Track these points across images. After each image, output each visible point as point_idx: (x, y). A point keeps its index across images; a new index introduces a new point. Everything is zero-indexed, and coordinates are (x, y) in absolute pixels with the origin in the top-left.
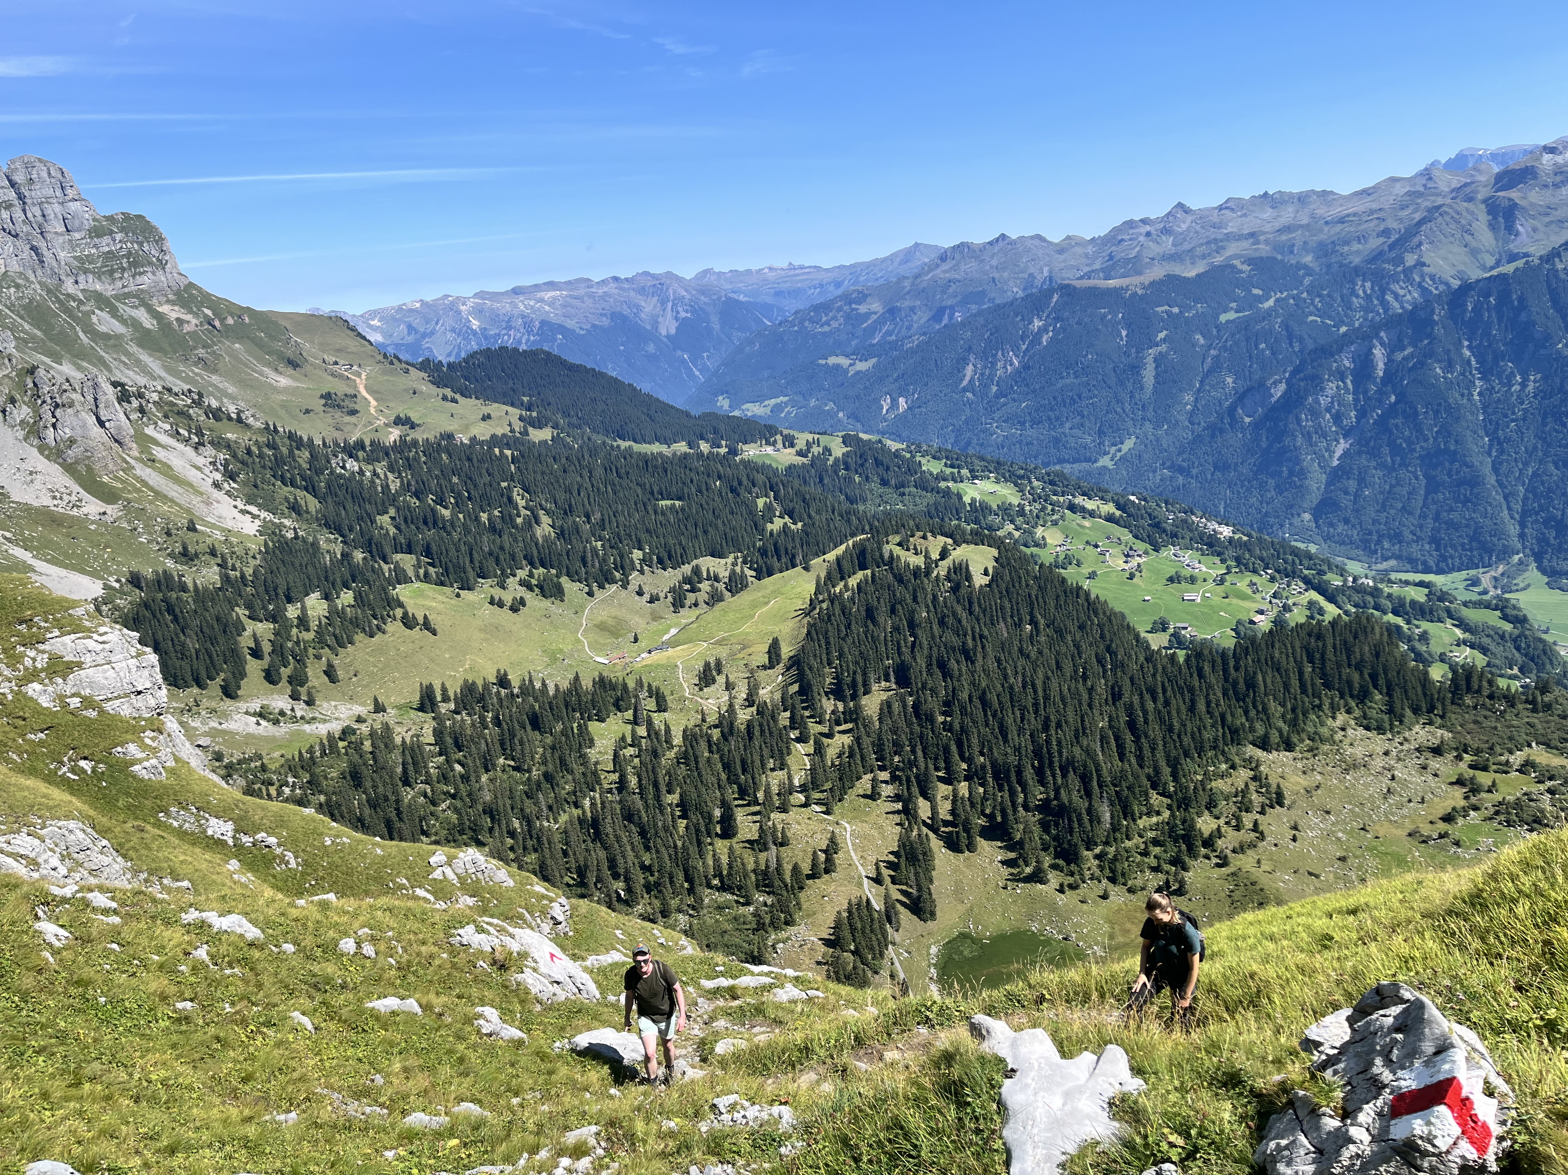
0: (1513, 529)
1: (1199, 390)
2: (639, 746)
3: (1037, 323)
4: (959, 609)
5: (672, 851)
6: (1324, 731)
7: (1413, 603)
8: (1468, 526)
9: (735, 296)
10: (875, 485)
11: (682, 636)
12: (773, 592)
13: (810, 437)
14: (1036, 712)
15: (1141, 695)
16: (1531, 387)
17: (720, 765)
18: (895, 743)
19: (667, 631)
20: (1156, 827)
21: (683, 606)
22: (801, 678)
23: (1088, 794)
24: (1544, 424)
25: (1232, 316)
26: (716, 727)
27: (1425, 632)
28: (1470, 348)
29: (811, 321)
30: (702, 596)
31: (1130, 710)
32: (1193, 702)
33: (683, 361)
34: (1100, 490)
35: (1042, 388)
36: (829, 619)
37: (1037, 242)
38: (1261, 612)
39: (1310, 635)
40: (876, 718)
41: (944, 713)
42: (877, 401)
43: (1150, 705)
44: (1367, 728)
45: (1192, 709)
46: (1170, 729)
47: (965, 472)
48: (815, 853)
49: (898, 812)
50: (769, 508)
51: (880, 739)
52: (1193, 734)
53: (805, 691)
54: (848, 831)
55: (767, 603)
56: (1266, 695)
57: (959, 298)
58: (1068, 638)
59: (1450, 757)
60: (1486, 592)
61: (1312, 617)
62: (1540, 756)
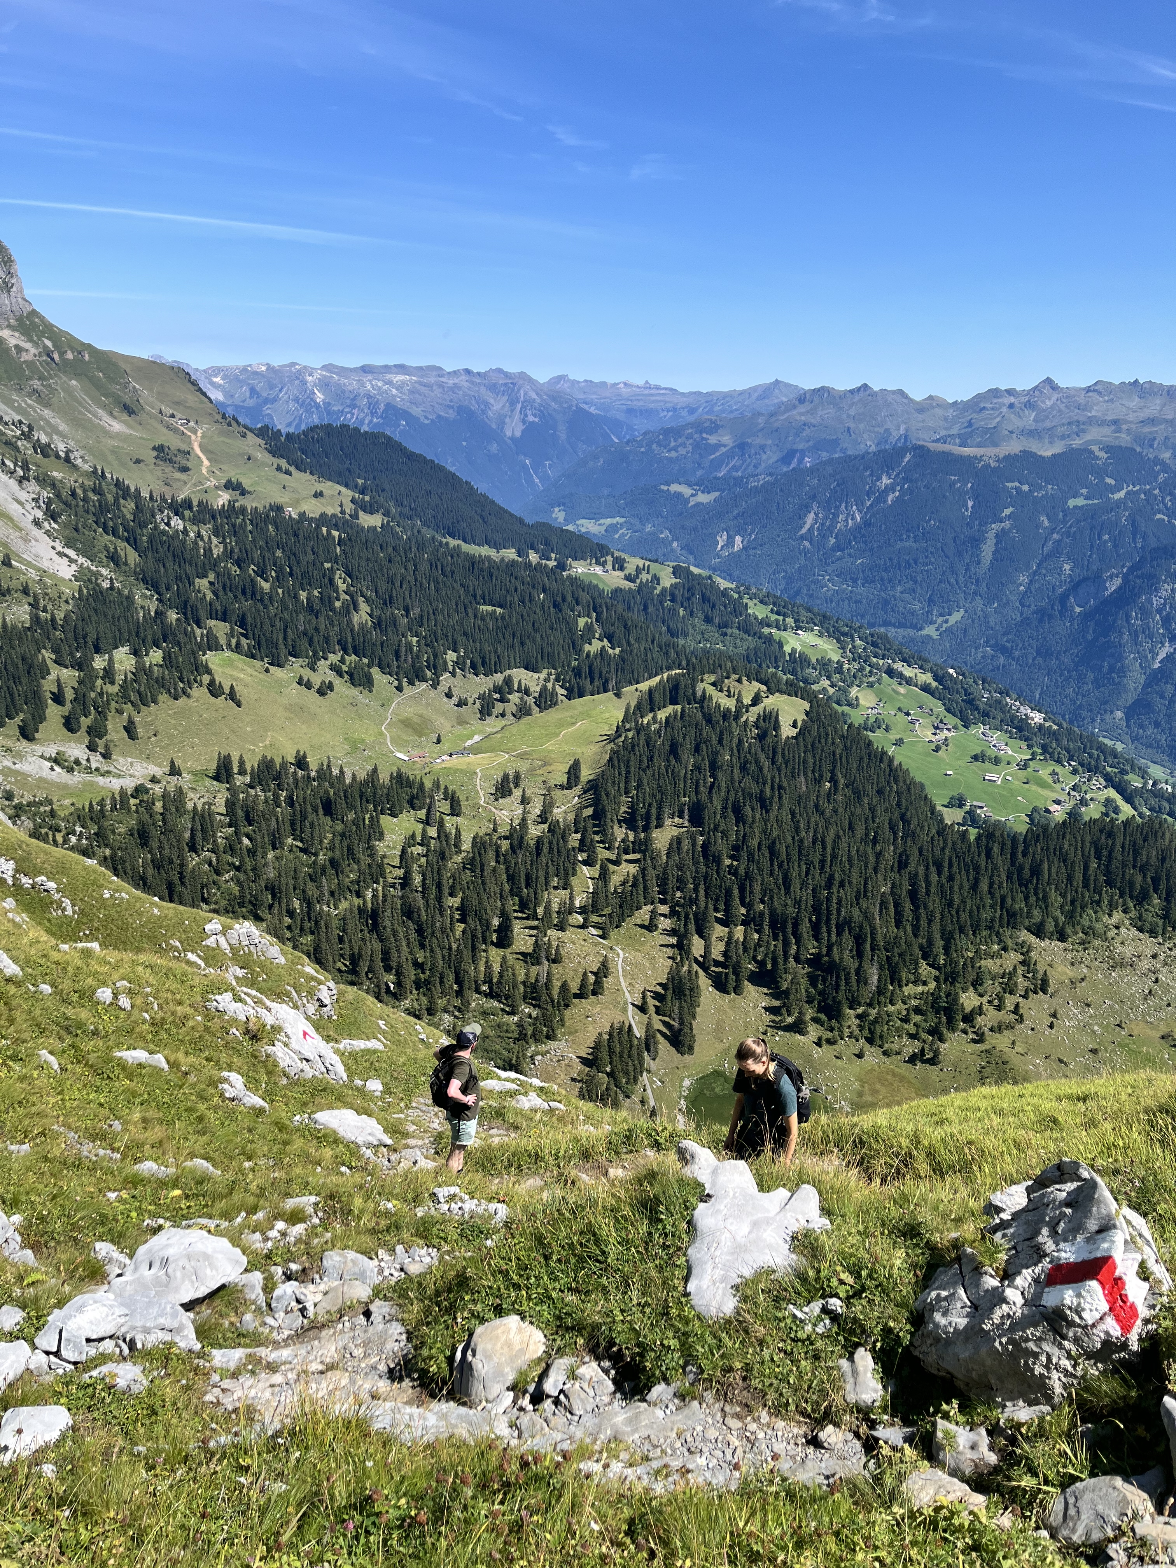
1: (1035, 573)
2: (428, 845)
3: (885, 481)
4: (762, 757)
5: (446, 953)
6: (1098, 926)
9: (586, 407)
10: (698, 621)
11: (485, 744)
12: (581, 713)
13: (641, 563)
14: (822, 868)
15: (927, 867)
17: (504, 876)
18: (679, 879)
19: (470, 737)
20: (921, 996)
21: (489, 715)
22: (596, 803)
23: (860, 955)
25: (1080, 502)
26: (506, 838)
29: (659, 444)
30: (511, 708)
31: (913, 879)
32: (977, 881)
33: (524, 466)
34: (920, 658)
35: (880, 547)
36: (633, 749)
37: (898, 398)
38: (1058, 802)
39: (1101, 831)
40: (664, 852)
41: (732, 857)
42: (713, 536)
43: (934, 877)
44: (1141, 930)
45: (975, 887)
46: (950, 904)
47: (790, 621)
48: (585, 974)
49: (672, 946)
50: (589, 628)
51: (665, 873)
52: (971, 911)
53: (599, 815)
54: (620, 957)
55: (574, 724)
56: (1049, 883)
57: (811, 443)
58: (865, 801)
61: (1106, 814)
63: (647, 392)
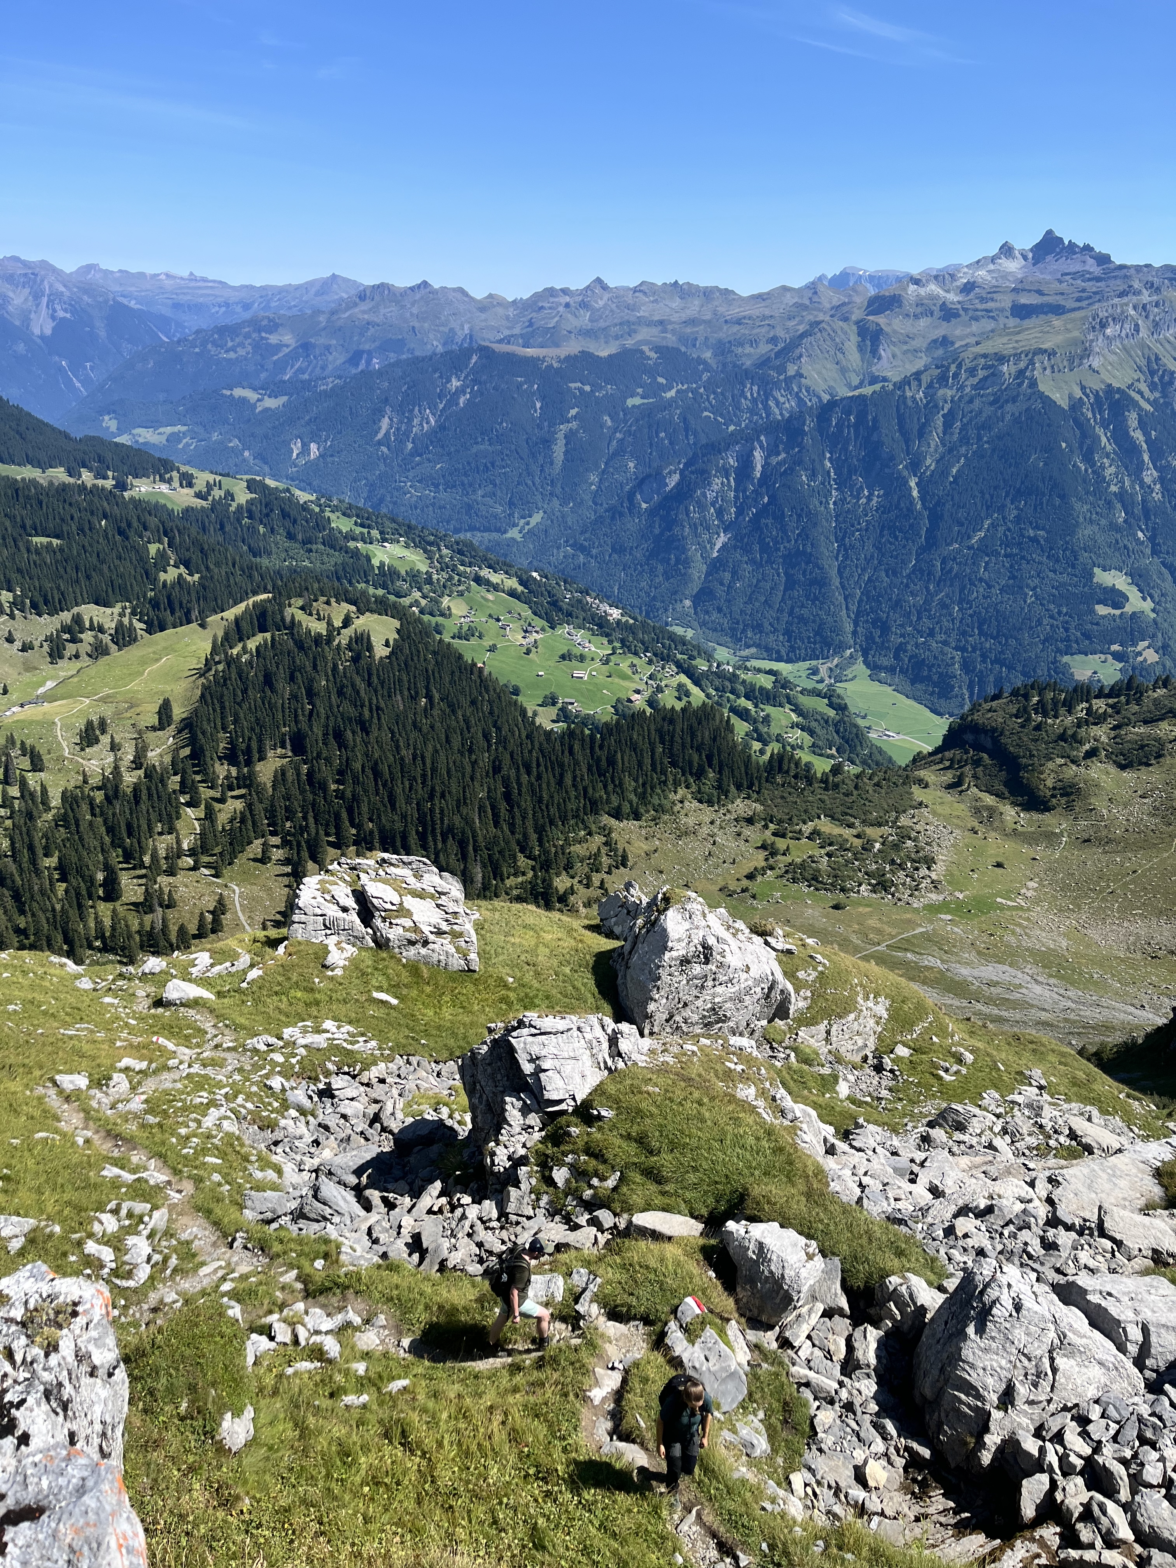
0: (849, 627)
1: (603, 471)
2: (12, 807)
3: (455, 383)
4: (358, 680)
5: (49, 915)
6: (667, 805)
7: (762, 688)
8: (814, 621)
9: (125, 301)
10: (280, 538)
11: (60, 691)
12: (165, 648)
13: (211, 478)
14: (424, 783)
15: (518, 769)
16: (874, 502)
17: (103, 829)
18: (288, 810)
19: (42, 684)
20: (521, 886)
21: (61, 657)
22: (193, 742)
23: (464, 857)
24: (881, 535)
25: (637, 401)
26: (99, 788)
27: (768, 716)
28: (830, 459)
29: (214, 343)
30: (84, 648)
31: (506, 782)
32: (562, 776)
33: (60, 369)
34: (505, 564)
35: (457, 451)
36: (225, 684)
37: (459, 295)
38: (638, 692)
39: (664, 719)
40: (269, 785)
41: (338, 782)
42: (287, 444)
43: (525, 778)
44: (700, 801)
45: (560, 783)
46: (540, 801)
47: (375, 533)
48: (202, 914)
49: (287, 875)
50: (161, 555)
51: (272, 806)
52: (559, 804)
53: (197, 755)
54: (236, 893)
55: (157, 660)
56: (623, 771)
57: (377, 344)
58: (460, 713)
59: (759, 826)
60: (821, 681)
61: (679, 699)
62: (826, 826)
63: (193, 284)
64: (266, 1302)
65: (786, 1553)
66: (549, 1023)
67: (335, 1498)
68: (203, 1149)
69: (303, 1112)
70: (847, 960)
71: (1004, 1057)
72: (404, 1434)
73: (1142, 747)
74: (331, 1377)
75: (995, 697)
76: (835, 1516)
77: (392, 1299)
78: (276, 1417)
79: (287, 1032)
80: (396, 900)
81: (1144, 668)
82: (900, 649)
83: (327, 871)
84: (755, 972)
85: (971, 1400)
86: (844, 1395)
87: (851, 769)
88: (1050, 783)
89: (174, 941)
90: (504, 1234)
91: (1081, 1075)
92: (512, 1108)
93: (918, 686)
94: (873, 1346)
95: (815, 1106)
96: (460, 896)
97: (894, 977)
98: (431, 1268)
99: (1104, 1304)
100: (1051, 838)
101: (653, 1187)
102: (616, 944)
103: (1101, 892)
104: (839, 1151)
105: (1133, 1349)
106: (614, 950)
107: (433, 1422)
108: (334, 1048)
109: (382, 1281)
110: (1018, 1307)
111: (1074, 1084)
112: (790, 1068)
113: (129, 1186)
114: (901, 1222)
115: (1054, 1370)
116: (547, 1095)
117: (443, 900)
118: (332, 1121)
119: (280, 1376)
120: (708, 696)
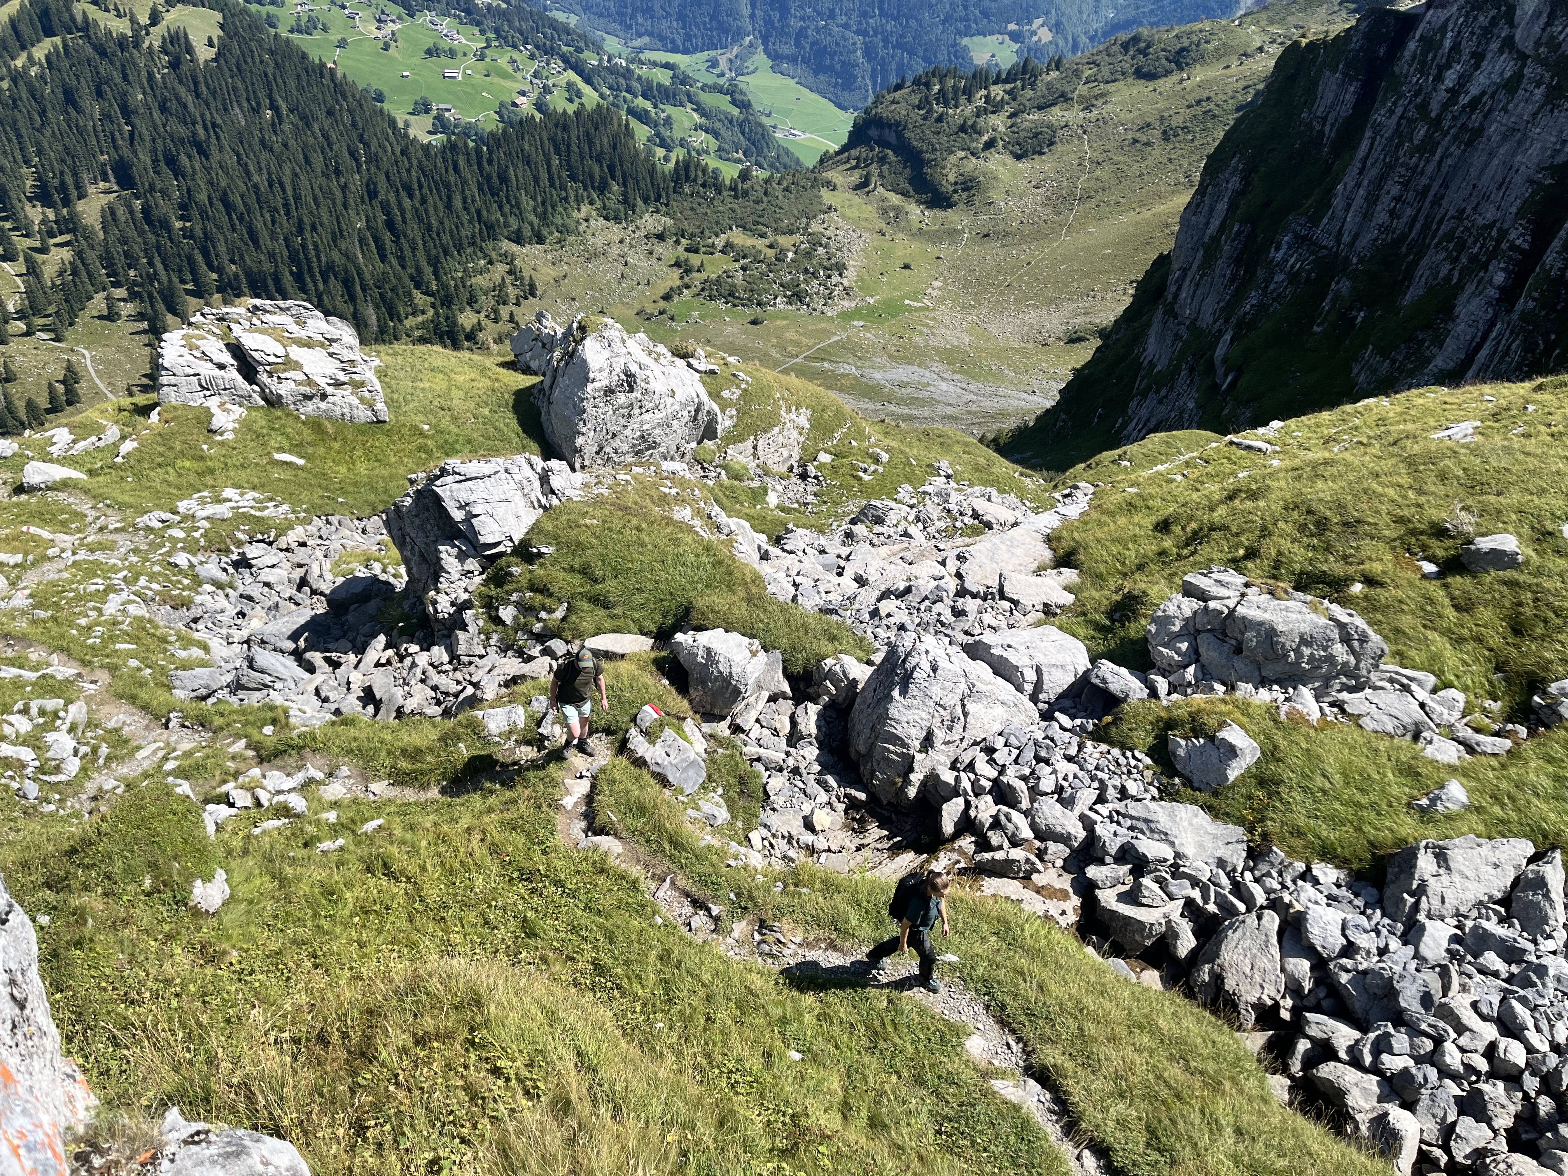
0: (746, 10)
4: (182, 91)
6: (571, 224)
7: (659, 85)
14: (288, 214)
15: (397, 192)
18: (127, 254)
20: (422, 326)
23: (352, 298)
27: (669, 117)
31: (386, 208)
32: (449, 197)
36: (16, 107)
38: (523, 93)
39: (556, 126)
40: (98, 227)
41: (182, 218)
43: (407, 203)
44: (607, 219)
45: (449, 206)
46: (429, 228)
48: (50, 385)
49: (145, 332)
51: (107, 252)
52: (451, 231)
54: (86, 358)
56: (518, 189)
58: (316, 127)
59: (671, 241)
60: (722, 75)
61: (571, 100)
62: (738, 237)
64: (217, 773)
65: (751, 898)
66: (473, 468)
67: (326, 933)
68: (110, 637)
69: (219, 586)
70: (769, 375)
71: (915, 452)
72: (385, 865)
73: (1036, 135)
74: (301, 830)
75: (898, 87)
76: (791, 860)
77: (352, 751)
78: (251, 874)
79: (183, 506)
80: (280, 351)
81: (1037, 50)
82: (801, 34)
83: (190, 324)
84: (680, 396)
85: (899, 750)
86: (791, 762)
87: (759, 174)
88: (952, 178)
89: (25, 418)
90: (459, 675)
91: (982, 461)
92: (448, 556)
93: (822, 77)
94: (814, 718)
95: (748, 518)
96: (355, 342)
97: (813, 388)
98: (387, 716)
99: (1005, 654)
100: (953, 234)
101: (602, 613)
102: (535, 380)
103: (999, 286)
104: (772, 555)
105: (1029, 688)
106: (533, 386)
107: (414, 851)
108: (241, 517)
109: (338, 736)
110: (934, 669)
111: (977, 470)
112: (722, 485)
113: (33, 684)
114: (831, 612)
115: (965, 714)
116: (482, 540)
117: (335, 348)
118: (255, 591)
119: (248, 837)
120: (602, 96)
